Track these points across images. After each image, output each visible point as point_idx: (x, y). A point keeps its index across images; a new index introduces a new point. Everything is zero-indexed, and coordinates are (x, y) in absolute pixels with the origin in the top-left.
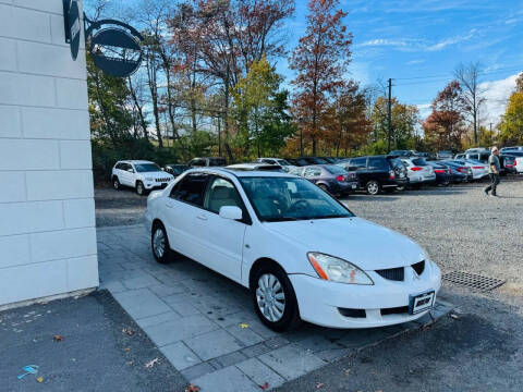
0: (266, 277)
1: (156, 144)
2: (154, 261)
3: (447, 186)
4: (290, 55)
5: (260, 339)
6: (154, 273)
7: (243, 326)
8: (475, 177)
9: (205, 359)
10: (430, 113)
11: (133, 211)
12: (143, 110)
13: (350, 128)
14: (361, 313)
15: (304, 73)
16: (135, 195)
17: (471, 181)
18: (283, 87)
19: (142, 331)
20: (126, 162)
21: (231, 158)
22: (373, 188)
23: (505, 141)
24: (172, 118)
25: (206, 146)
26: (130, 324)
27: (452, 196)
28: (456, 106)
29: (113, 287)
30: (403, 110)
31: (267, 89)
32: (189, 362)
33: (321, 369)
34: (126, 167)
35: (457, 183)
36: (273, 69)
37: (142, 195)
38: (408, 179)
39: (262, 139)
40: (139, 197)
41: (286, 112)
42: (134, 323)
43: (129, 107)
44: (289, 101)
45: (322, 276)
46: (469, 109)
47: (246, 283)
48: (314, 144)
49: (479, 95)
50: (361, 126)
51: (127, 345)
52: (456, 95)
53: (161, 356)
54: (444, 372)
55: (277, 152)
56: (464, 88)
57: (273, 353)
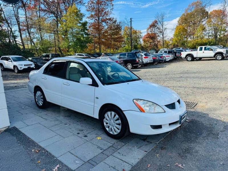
0: (109, 113)
1: (21, 47)
2: (37, 108)
3: (157, 64)
4: (86, 4)
5: (110, 145)
6: (39, 114)
7: (99, 138)
8: (167, 60)
9: (86, 160)
10: (146, 34)
11: (16, 82)
12: (13, 30)
13: (115, 40)
14: (160, 127)
15: (93, 13)
16: (14, 74)
17: (166, 62)
18: (84, 20)
19: (43, 149)
20: (7, 56)
21: (62, 53)
22: (130, 66)
23: (174, 45)
24: (29, 34)
25: (49, 48)
26: (35, 146)
27: (161, 68)
28: (156, 31)
29: (18, 125)
30: (136, 33)
31: (77, 20)
32: (77, 164)
33: (146, 156)
34: (7, 59)
35: (160, 63)
36: (79, 11)
37: (18, 73)
38: (143, 62)
39: (76, 44)
40: (16, 74)
41: (86, 31)
42: (38, 145)
43: (5, 27)
44: (88, 26)
45: (142, 110)
46: (161, 32)
47: (96, 116)
48: (100, 47)
49: (164, 27)
50: (120, 39)
51: (38, 159)
52: (156, 26)
53: (60, 162)
54: (197, 148)
55: (84, 51)
56: (159, 23)
57: (119, 151)
